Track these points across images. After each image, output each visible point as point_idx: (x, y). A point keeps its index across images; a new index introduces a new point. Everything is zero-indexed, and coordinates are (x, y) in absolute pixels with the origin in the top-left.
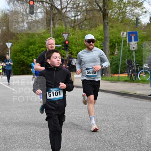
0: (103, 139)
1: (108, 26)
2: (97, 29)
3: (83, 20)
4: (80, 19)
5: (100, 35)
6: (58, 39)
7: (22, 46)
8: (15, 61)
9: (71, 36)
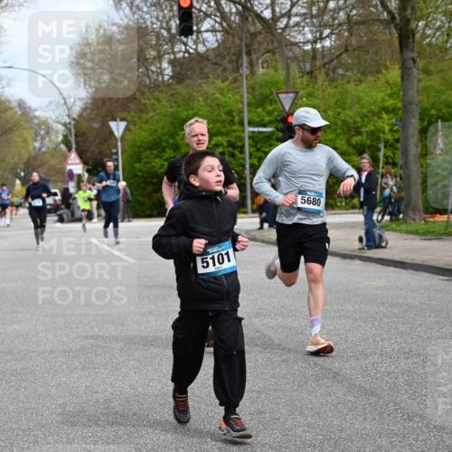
0: (403, 409)
1: (414, 70)
2: (383, 79)
3: (338, 53)
4: (330, 49)
5: (390, 96)
6: (264, 109)
7: (156, 131)
8: (137, 176)
9: (304, 99)
